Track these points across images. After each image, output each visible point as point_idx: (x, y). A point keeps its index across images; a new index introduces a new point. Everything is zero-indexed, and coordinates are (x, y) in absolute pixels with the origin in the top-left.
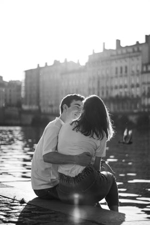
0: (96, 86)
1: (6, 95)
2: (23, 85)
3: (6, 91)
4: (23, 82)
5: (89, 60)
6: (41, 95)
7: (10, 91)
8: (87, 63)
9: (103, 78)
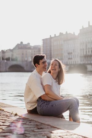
0: (85, 47)
1: (32, 54)
2: (42, 48)
3: (32, 52)
4: (42, 46)
5: (80, 32)
6: (52, 54)
7: (35, 52)
8: (79, 34)
9: (89, 43)
